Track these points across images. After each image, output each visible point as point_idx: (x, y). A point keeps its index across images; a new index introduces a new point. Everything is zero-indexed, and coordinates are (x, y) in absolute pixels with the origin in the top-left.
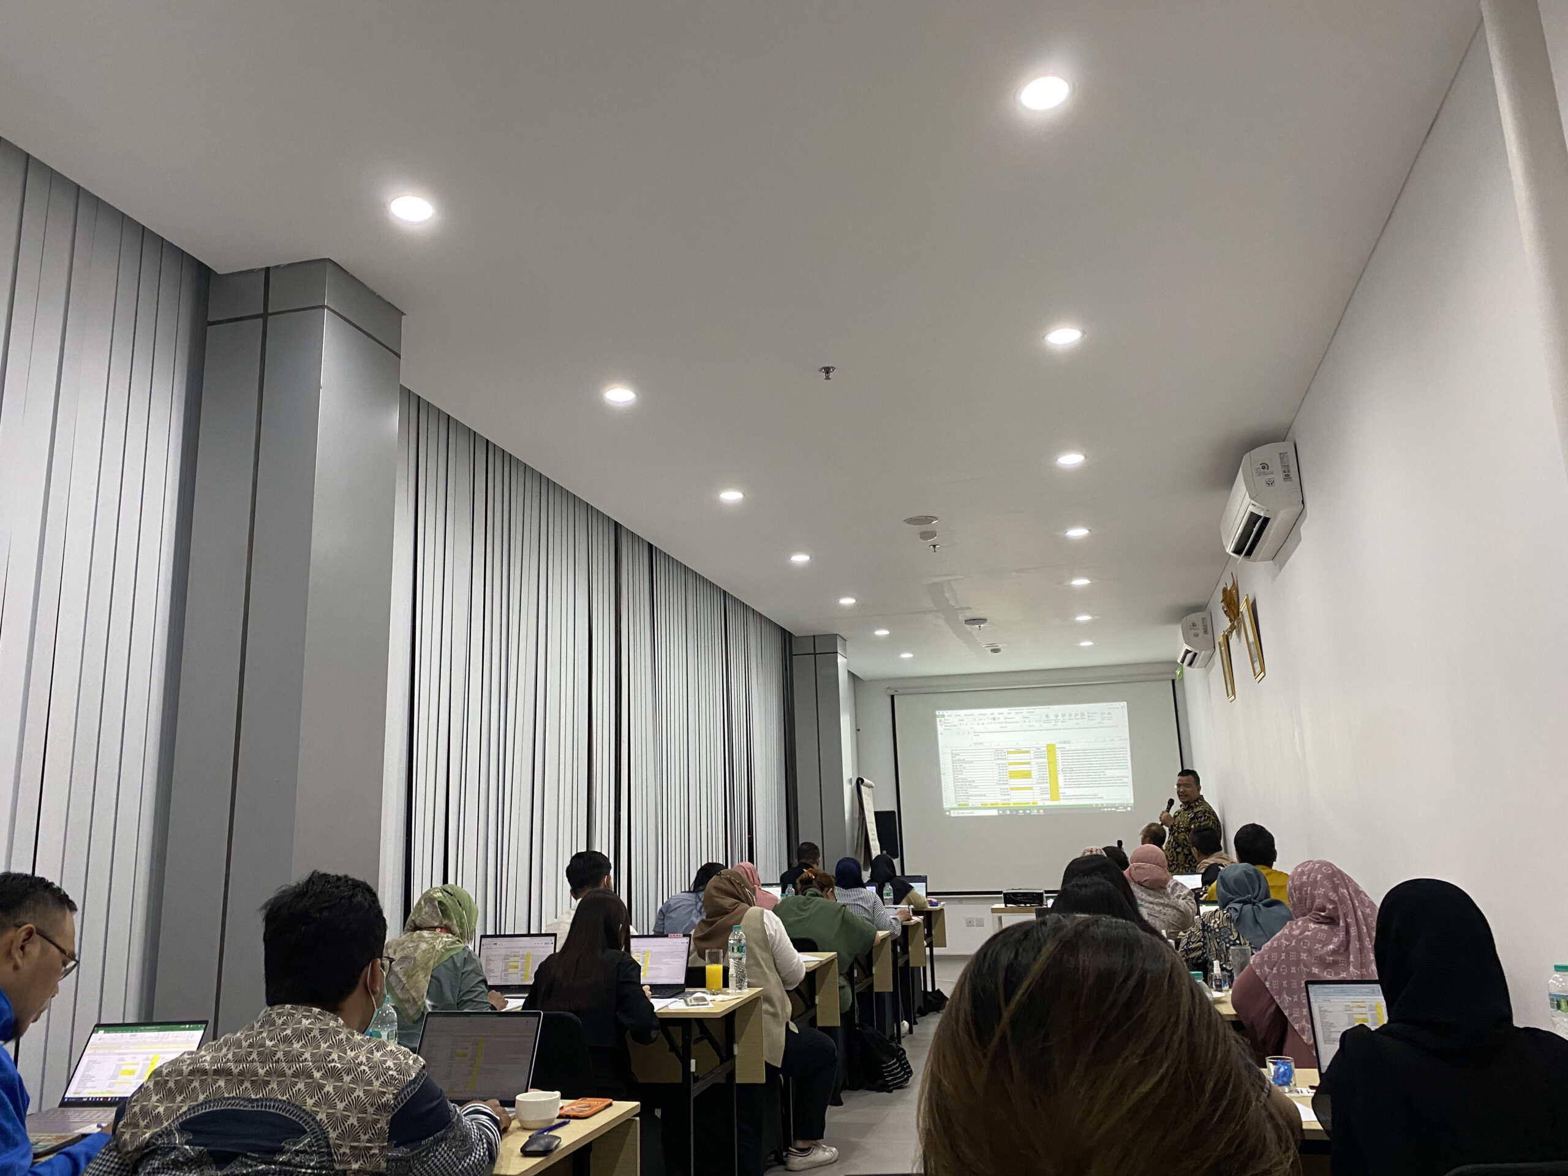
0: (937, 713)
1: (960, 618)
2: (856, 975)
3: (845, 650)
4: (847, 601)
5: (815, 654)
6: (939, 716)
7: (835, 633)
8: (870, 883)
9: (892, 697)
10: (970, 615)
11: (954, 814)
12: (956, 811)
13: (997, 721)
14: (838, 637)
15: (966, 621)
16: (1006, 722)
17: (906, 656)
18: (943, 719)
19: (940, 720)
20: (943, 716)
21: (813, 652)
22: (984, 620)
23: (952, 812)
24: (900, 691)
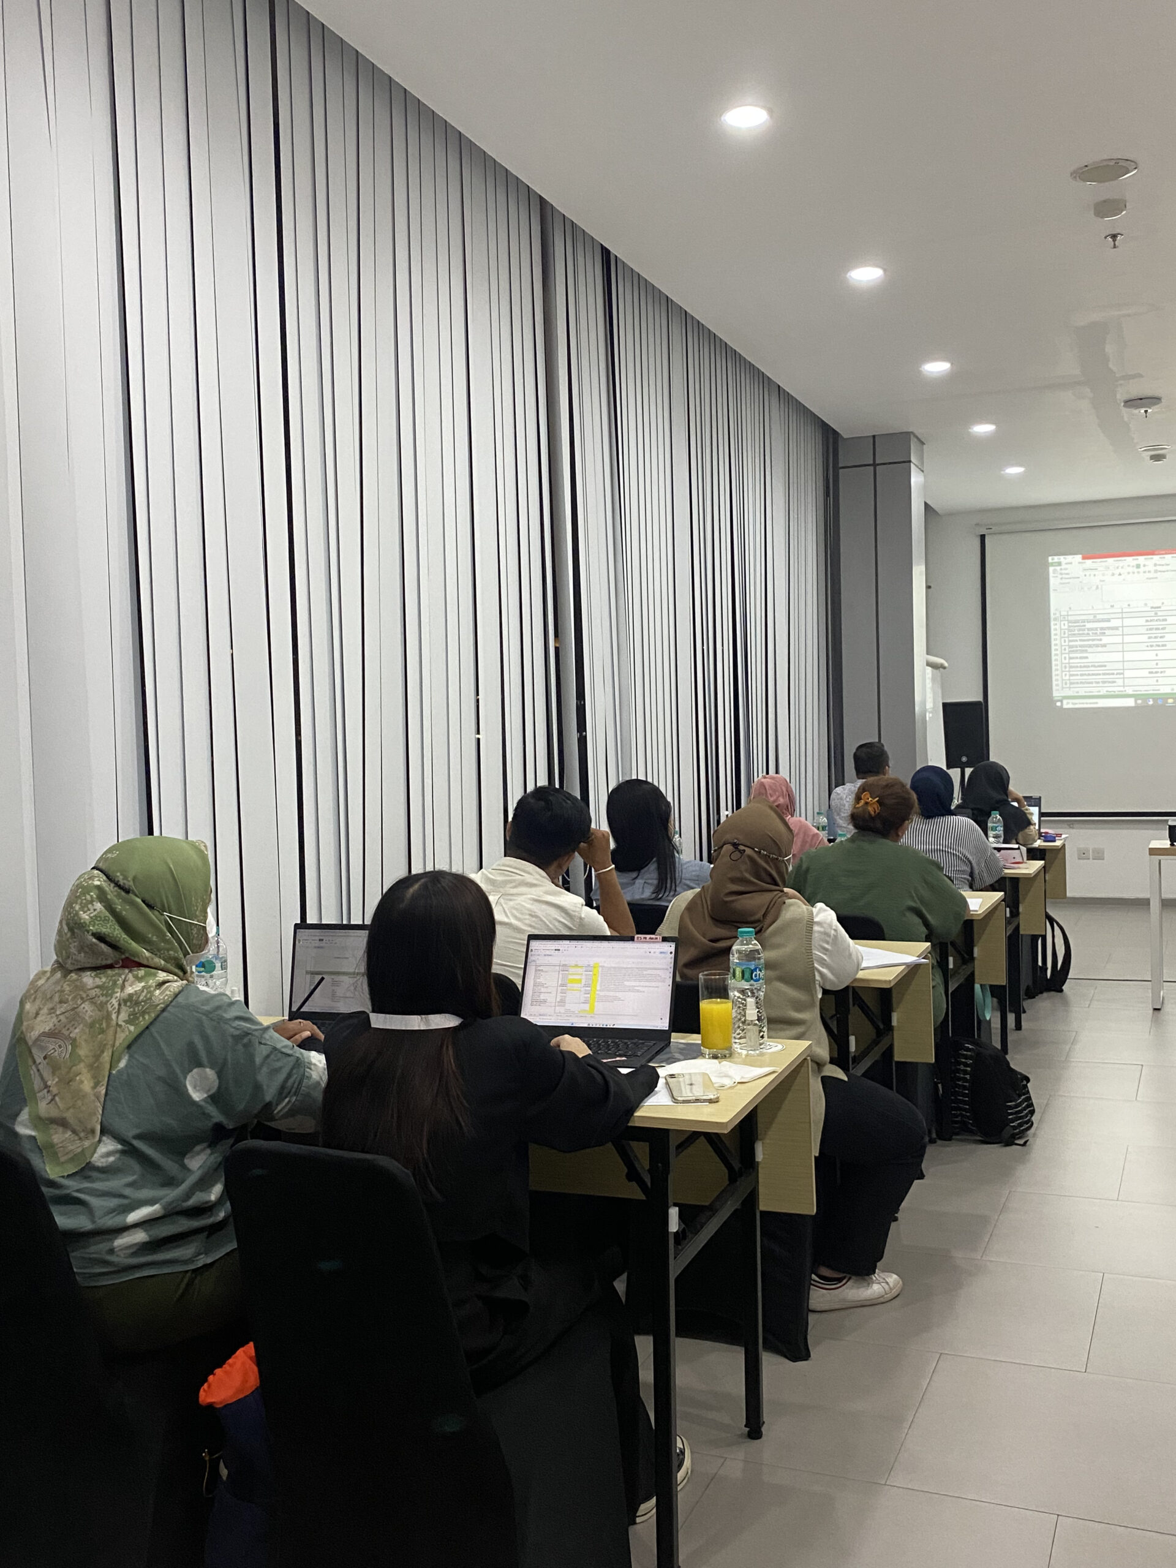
0: (1050, 559)
1: (1118, 396)
2: (951, 966)
3: (921, 458)
4: (936, 368)
5: (875, 465)
6: (1052, 564)
7: (905, 430)
8: (960, 810)
9: (983, 537)
10: (1136, 389)
11: (1067, 705)
12: (1071, 701)
13: (1142, 569)
14: (912, 436)
15: (1126, 402)
16: (1156, 571)
17: (1014, 471)
18: (1058, 568)
19: (1054, 572)
20: (1059, 564)
21: (872, 462)
22: (1155, 400)
23: (1065, 702)
24: (994, 529)
